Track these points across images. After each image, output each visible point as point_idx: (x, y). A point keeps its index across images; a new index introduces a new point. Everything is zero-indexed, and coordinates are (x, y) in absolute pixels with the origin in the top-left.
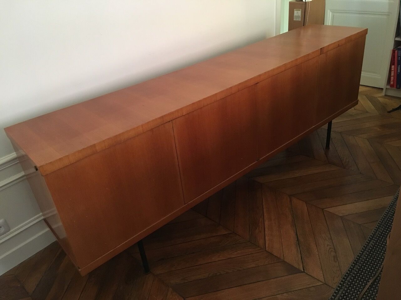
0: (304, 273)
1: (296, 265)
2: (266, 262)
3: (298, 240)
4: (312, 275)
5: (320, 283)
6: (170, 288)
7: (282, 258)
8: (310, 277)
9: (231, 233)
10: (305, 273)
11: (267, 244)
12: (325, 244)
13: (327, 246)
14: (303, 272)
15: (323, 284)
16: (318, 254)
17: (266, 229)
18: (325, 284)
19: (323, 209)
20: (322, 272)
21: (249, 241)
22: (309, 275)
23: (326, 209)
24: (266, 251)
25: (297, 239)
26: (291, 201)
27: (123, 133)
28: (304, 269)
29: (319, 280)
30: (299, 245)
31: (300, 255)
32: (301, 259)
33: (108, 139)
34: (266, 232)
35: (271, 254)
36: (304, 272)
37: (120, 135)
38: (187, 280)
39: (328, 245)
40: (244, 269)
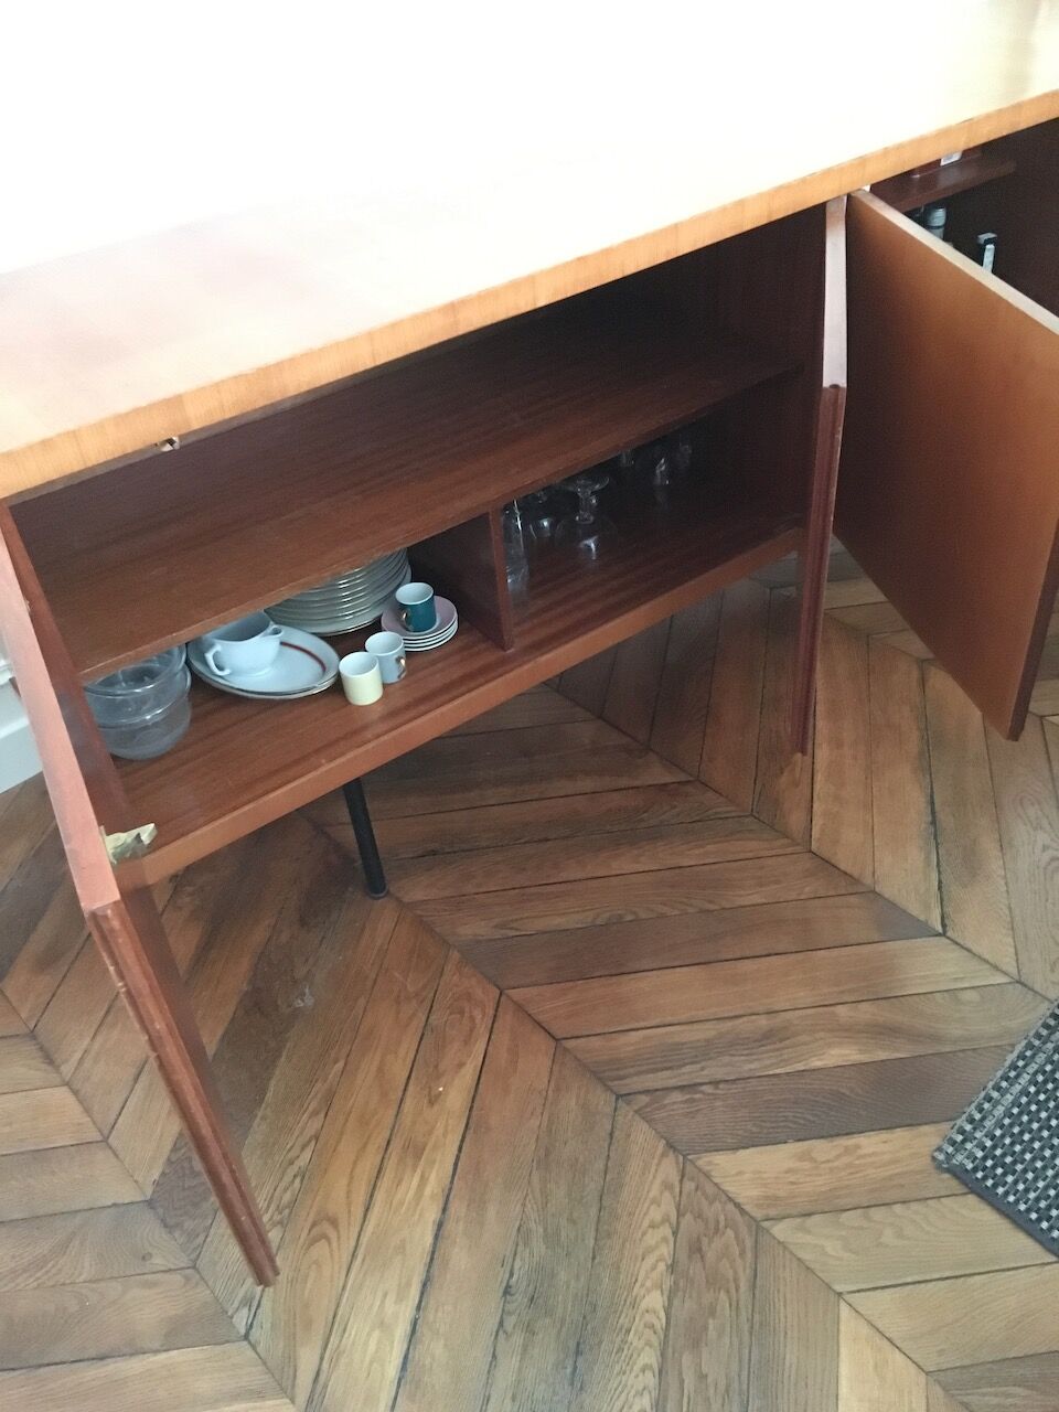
0: (943, 939)
1: (915, 909)
2: (807, 889)
3: (933, 822)
4: (975, 949)
5: (1002, 979)
6: (456, 952)
7: (868, 881)
8: (966, 953)
9: (689, 782)
10: (948, 938)
11: (818, 827)
12: (1035, 841)
13: (1044, 850)
14: (939, 935)
15: (1010, 983)
16: (1005, 877)
17: (819, 777)
18: (1018, 982)
19: (1042, 717)
20: (1010, 940)
21: (752, 815)
22: (962, 947)
23: (1051, 719)
24: (810, 851)
25: (930, 819)
26: (923, 682)
27: (292, 360)
28: (944, 926)
29: (996, 968)
30: (935, 838)
31: (935, 876)
32: (940, 888)
33: (235, 377)
34: (817, 787)
35: (828, 863)
36: (944, 934)
37: (280, 366)
38: (517, 930)
39: (1045, 848)
40: (724, 909)
